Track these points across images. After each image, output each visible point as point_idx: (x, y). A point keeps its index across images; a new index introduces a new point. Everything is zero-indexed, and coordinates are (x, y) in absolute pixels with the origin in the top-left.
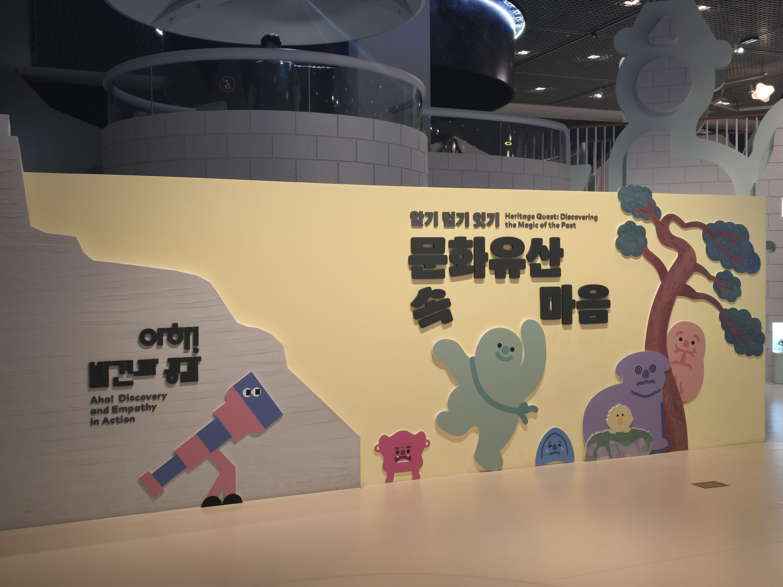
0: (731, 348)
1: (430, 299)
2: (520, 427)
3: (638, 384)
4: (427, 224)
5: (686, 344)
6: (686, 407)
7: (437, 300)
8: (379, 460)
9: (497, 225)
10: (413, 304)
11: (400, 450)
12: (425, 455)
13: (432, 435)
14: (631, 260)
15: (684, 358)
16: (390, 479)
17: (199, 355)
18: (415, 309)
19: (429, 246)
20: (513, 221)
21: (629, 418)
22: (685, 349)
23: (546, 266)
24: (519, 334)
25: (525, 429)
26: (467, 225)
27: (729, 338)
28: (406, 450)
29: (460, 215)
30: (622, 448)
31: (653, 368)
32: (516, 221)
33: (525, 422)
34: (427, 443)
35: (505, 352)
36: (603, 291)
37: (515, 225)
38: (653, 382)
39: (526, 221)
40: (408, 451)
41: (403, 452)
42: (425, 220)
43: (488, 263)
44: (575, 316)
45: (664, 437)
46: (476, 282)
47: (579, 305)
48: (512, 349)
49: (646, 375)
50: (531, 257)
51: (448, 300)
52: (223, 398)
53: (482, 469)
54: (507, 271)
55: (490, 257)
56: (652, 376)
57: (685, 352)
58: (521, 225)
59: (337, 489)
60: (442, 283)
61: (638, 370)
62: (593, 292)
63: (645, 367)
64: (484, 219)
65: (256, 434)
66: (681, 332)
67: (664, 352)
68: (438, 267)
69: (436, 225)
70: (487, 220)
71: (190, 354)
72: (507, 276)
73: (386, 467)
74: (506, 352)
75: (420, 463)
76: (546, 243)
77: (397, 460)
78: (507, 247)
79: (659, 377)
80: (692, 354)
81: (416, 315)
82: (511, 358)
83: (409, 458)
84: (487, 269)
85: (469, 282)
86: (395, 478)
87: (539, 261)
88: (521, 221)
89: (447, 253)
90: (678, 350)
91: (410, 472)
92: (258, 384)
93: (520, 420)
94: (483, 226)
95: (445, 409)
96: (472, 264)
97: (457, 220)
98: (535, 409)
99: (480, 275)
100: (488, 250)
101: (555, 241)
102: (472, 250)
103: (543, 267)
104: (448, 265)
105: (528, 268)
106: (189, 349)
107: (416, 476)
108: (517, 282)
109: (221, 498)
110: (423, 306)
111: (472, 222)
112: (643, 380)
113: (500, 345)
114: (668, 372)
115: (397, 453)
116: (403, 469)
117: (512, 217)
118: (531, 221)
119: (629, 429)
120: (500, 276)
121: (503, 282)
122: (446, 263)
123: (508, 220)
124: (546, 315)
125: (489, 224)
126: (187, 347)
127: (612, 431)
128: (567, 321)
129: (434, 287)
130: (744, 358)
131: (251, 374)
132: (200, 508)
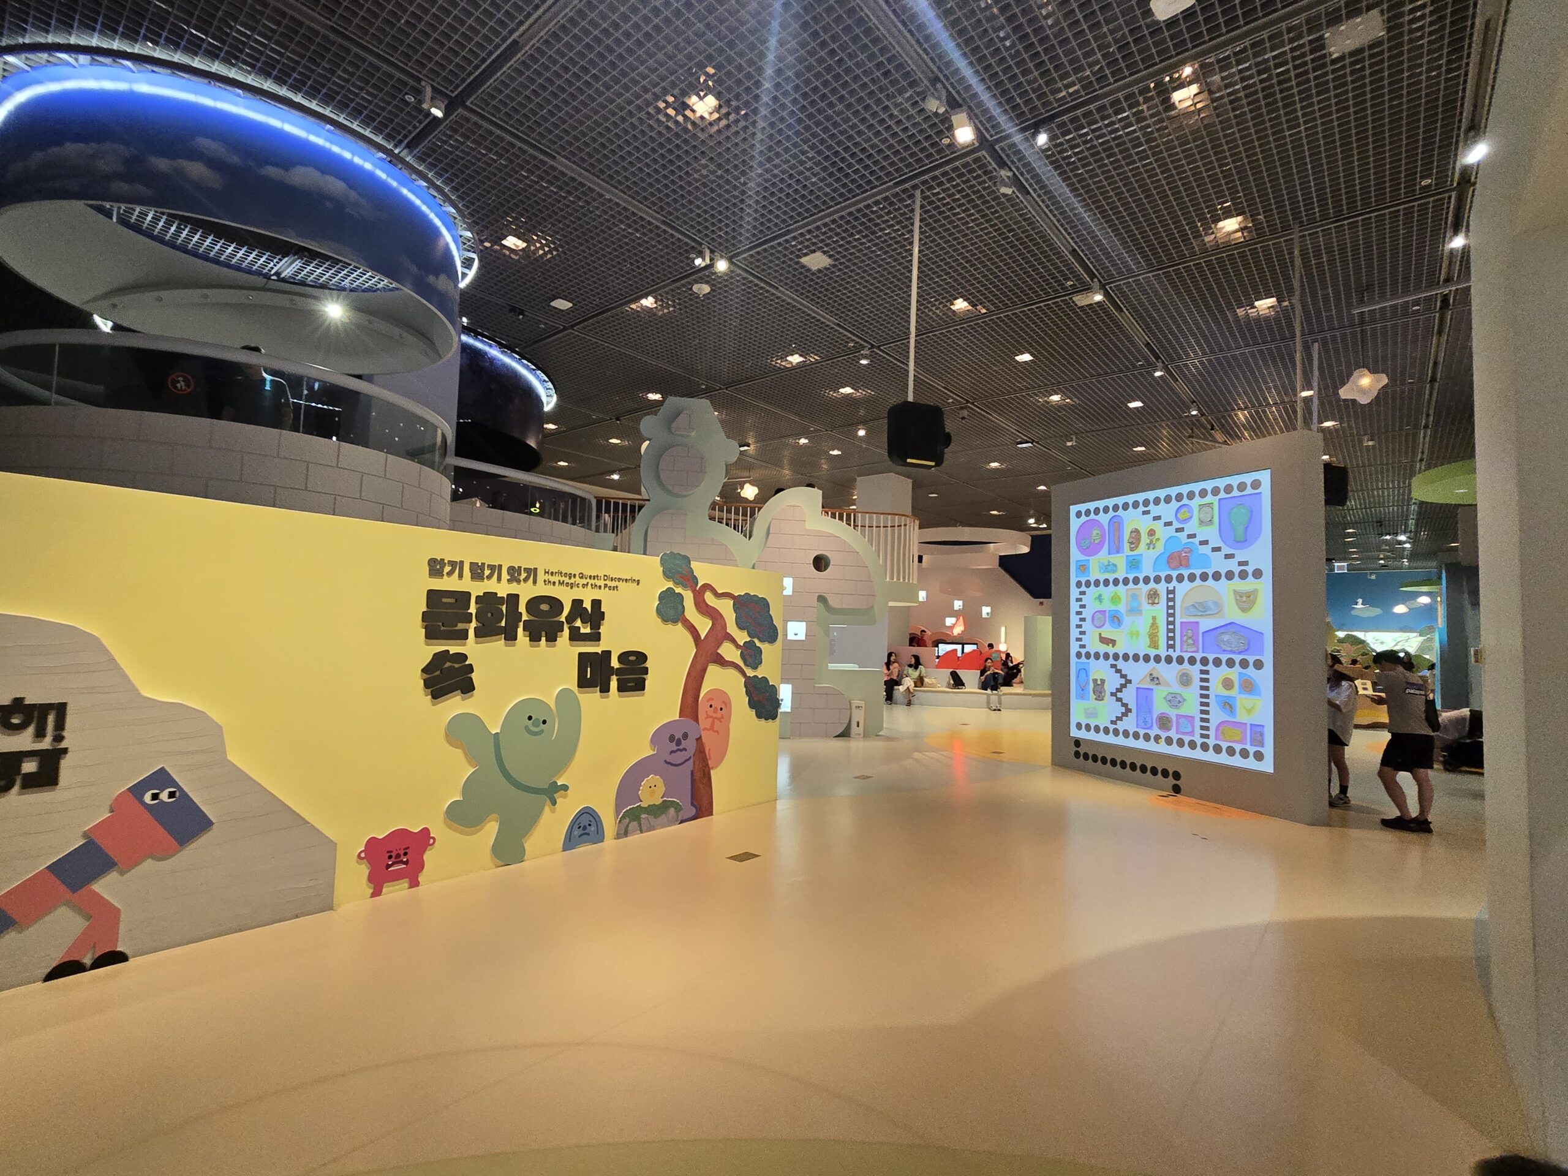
0: (753, 713)
1: (448, 664)
2: (547, 809)
3: (672, 752)
4: (450, 574)
5: (715, 711)
6: (712, 772)
7: (457, 666)
8: (364, 870)
9: (535, 582)
10: (423, 670)
11: (393, 854)
12: (427, 856)
13: (438, 830)
14: (670, 626)
15: (713, 723)
16: (377, 893)
17: (63, 745)
18: (426, 676)
19: (452, 601)
20: (552, 579)
21: (661, 789)
22: (715, 715)
23: (586, 630)
24: (552, 705)
25: (553, 811)
26: (499, 579)
27: (752, 704)
28: (402, 852)
29: (492, 568)
30: (652, 820)
31: (685, 736)
32: (556, 579)
33: (554, 803)
34: (431, 841)
35: (536, 725)
36: (642, 657)
37: (554, 583)
38: (685, 749)
39: (567, 580)
40: (405, 854)
41: (398, 856)
42: (447, 569)
43: (521, 624)
44: (614, 684)
45: (692, 804)
46: (506, 645)
47: (618, 672)
48: (544, 722)
49: (679, 743)
50: (570, 619)
51: (471, 666)
52: (107, 808)
53: (500, 863)
54: (543, 633)
55: (525, 617)
56: (684, 744)
57: (714, 718)
58: (561, 583)
59: (297, 917)
60: (464, 645)
61: (672, 738)
62: (632, 658)
63: (679, 735)
64: (519, 574)
65: (163, 855)
66: (712, 699)
67: (696, 720)
68: (461, 626)
69: (461, 576)
70: (524, 575)
71: (46, 744)
72: (543, 639)
73: (371, 879)
74: (538, 726)
75: (421, 866)
76: (587, 605)
77: (389, 866)
78: (544, 607)
79: (690, 745)
80: (719, 719)
81: (427, 684)
82: (542, 731)
83: (406, 863)
84: (520, 630)
85: (498, 644)
86: (385, 890)
87: (578, 623)
88: (562, 579)
89: (473, 609)
90: (708, 716)
91: (407, 880)
92: (174, 783)
93: (548, 802)
94: (518, 581)
95: (459, 798)
96: (503, 624)
97: (487, 572)
98: (565, 788)
99: (511, 637)
100: (522, 608)
101: (596, 603)
102: (504, 608)
103: (582, 631)
104: (474, 624)
105: (566, 631)
106: (44, 736)
107: (414, 883)
108: (554, 646)
109: (87, 961)
110: (438, 673)
111: (505, 576)
112: (675, 748)
113: (530, 718)
114: (699, 739)
115: (390, 857)
116: (396, 877)
117: (552, 573)
118: (572, 580)
119: (660, 801)
120: (534, 638)
121: (539, 646)
122: (471, 622)
123: (547, 577)
124: (583, 683)
125: (526, 580)
126: (40, 734)
127: (644, 804)
128: (605, 689)
129: (453, 649)
130: (763, 721)
131: (162, 769)
132: (40, 985)
